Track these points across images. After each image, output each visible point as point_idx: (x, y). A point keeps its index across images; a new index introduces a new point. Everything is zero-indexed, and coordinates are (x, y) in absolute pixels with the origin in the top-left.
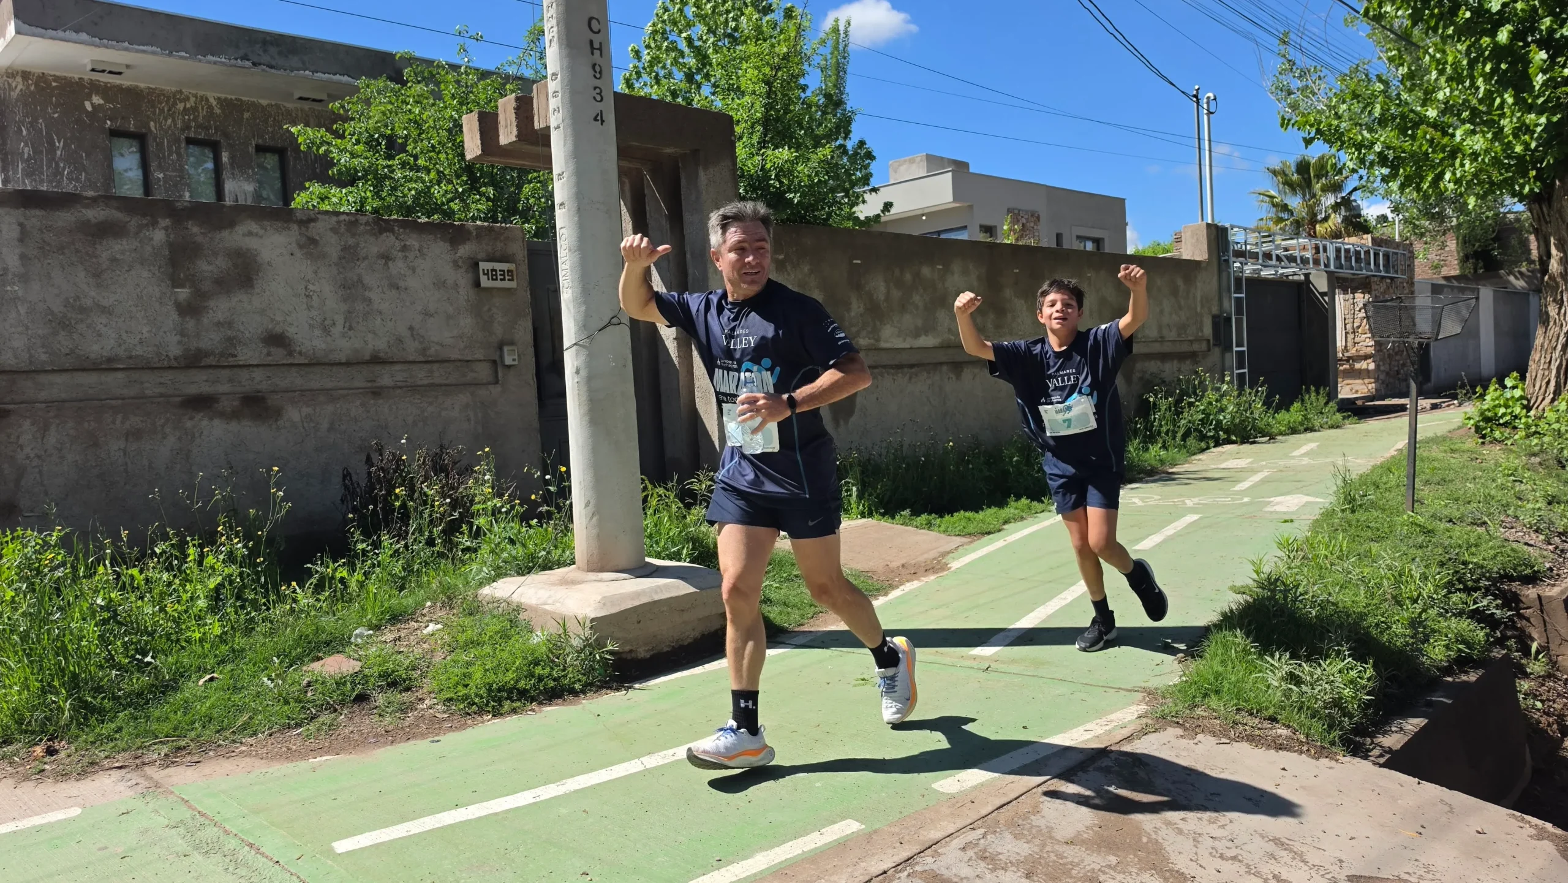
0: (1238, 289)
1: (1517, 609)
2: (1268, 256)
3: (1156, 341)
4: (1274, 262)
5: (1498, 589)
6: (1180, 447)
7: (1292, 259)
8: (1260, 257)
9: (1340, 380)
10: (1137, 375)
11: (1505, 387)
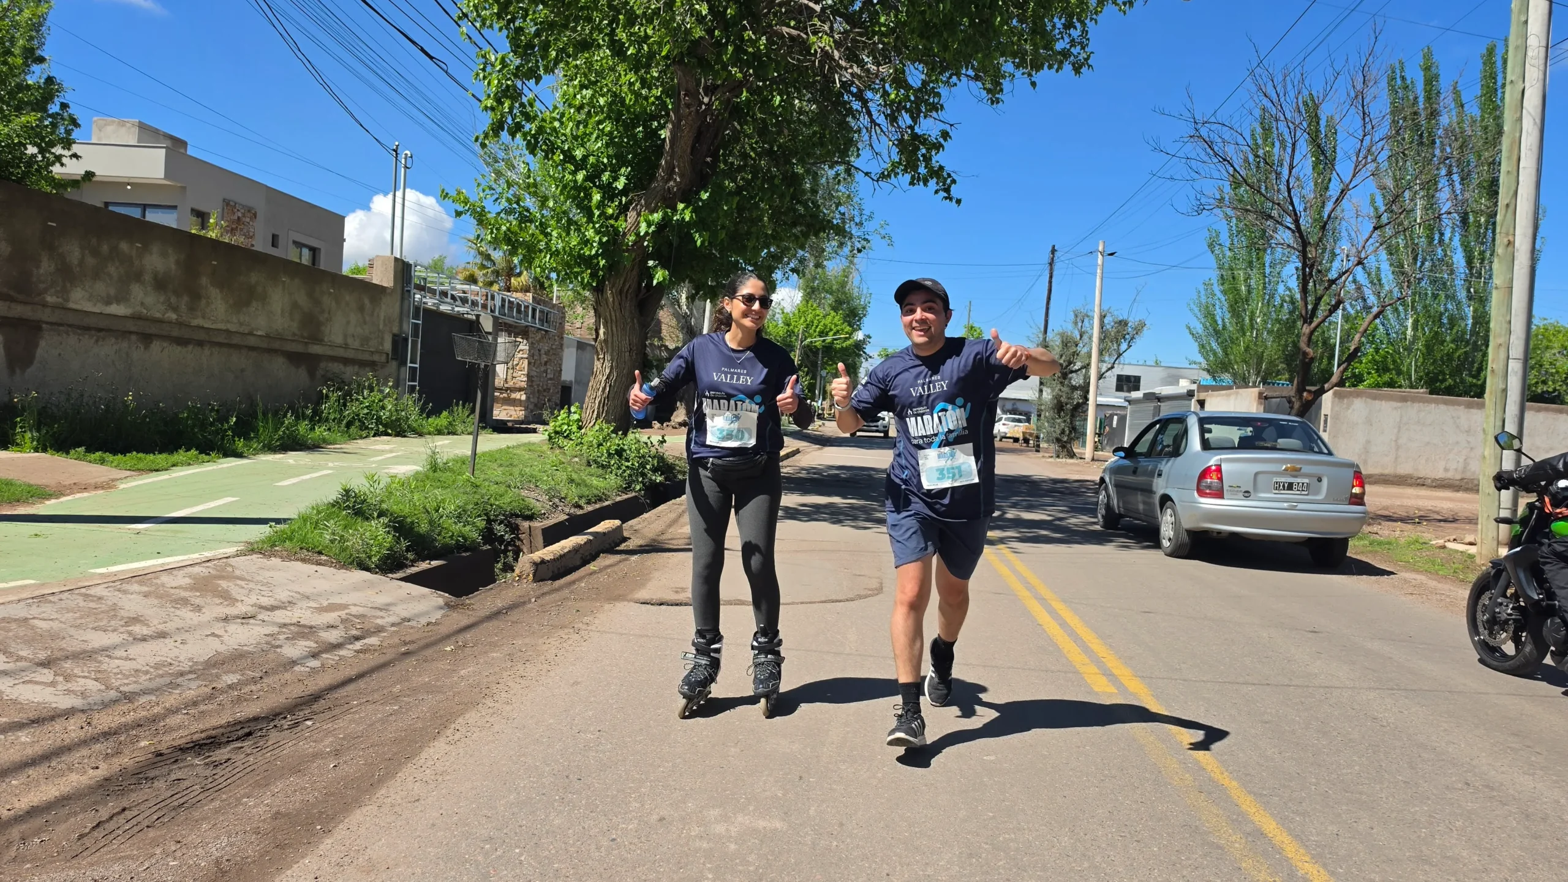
0: (416, 317)
1: (517, 535)
2: (444, 294)
3: (340, 347)
4: (449, 300)
5: (509, 522)
6: (343, 432)
7: (464, 301)
8: (438, 293)
9: (495, 404)
10: (320, 373)
11: (570, 412)
